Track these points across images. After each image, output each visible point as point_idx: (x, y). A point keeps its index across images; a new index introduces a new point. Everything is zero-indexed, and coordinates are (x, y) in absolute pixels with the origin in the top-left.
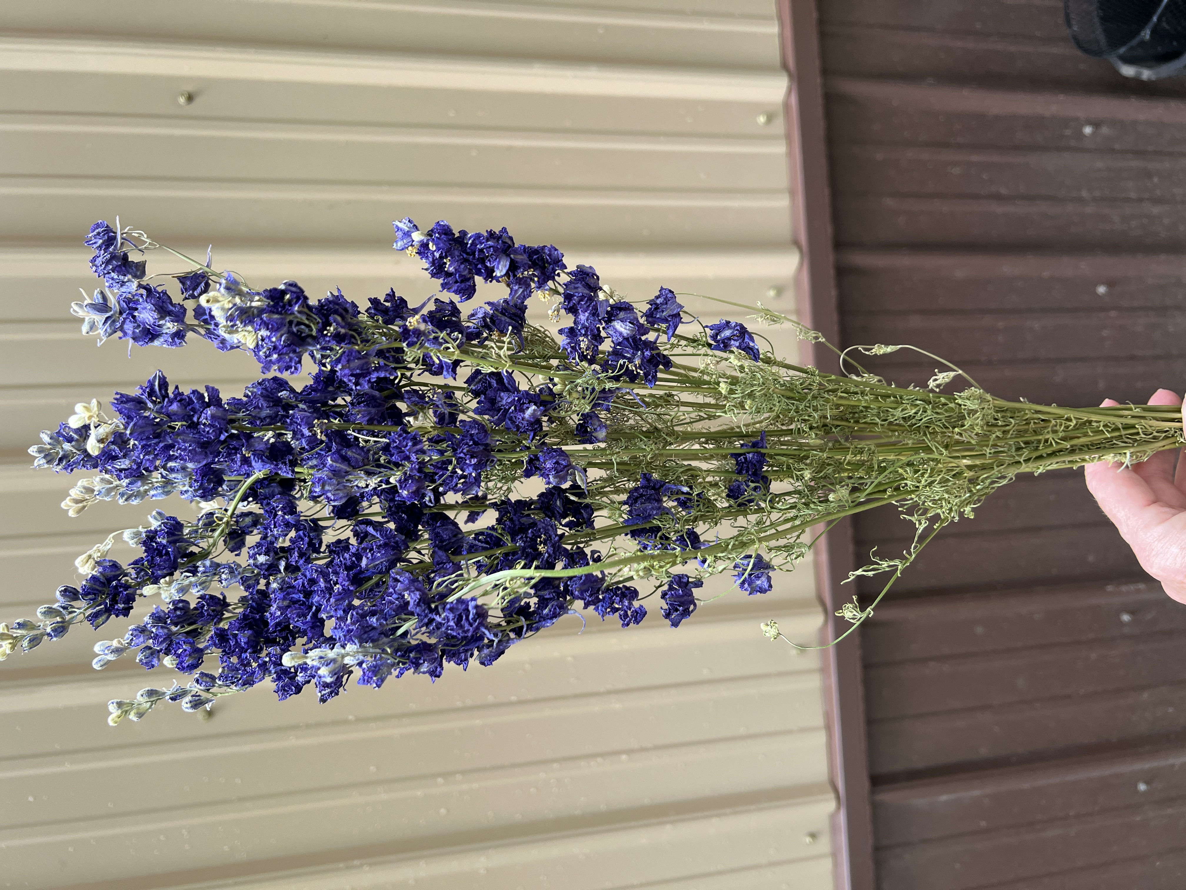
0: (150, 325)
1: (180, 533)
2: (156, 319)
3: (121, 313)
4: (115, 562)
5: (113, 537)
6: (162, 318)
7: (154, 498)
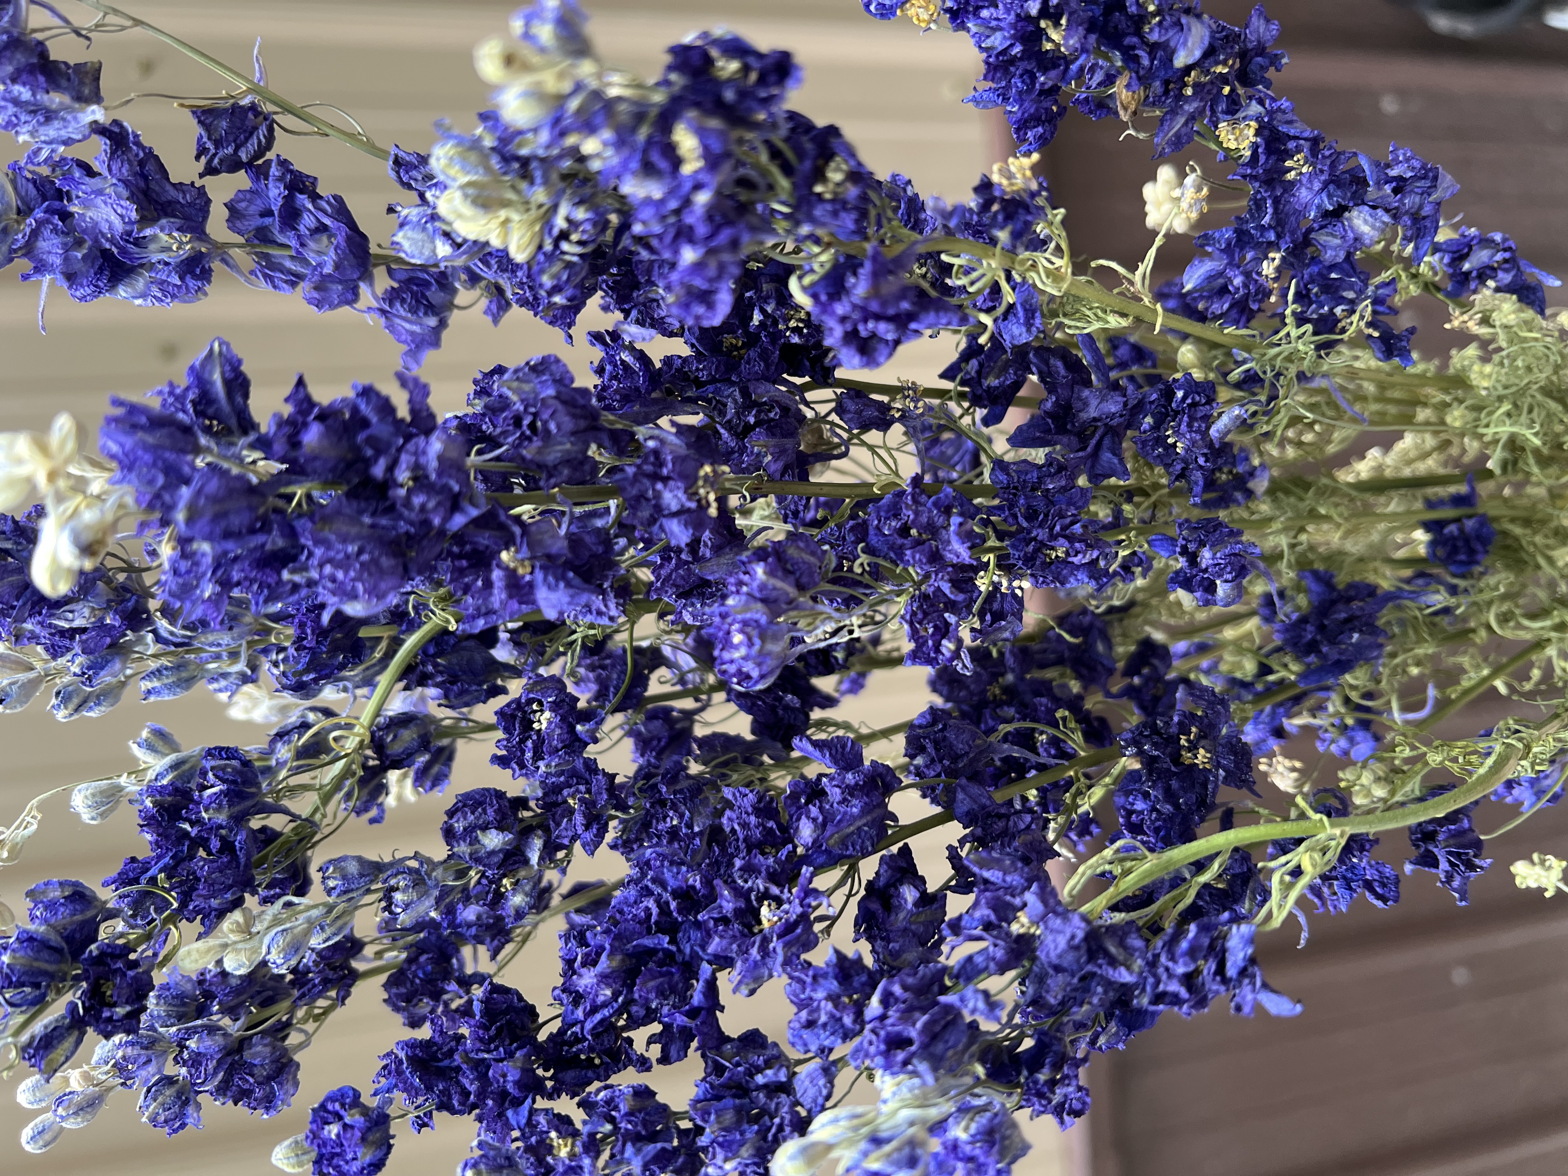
0: (112, 241)
1: (253, 790)
2: (131, 223)
3: (24, 211)
4: (76, 884)
5: (39, 808)
6: (145, 220)
7: (152, 699)
